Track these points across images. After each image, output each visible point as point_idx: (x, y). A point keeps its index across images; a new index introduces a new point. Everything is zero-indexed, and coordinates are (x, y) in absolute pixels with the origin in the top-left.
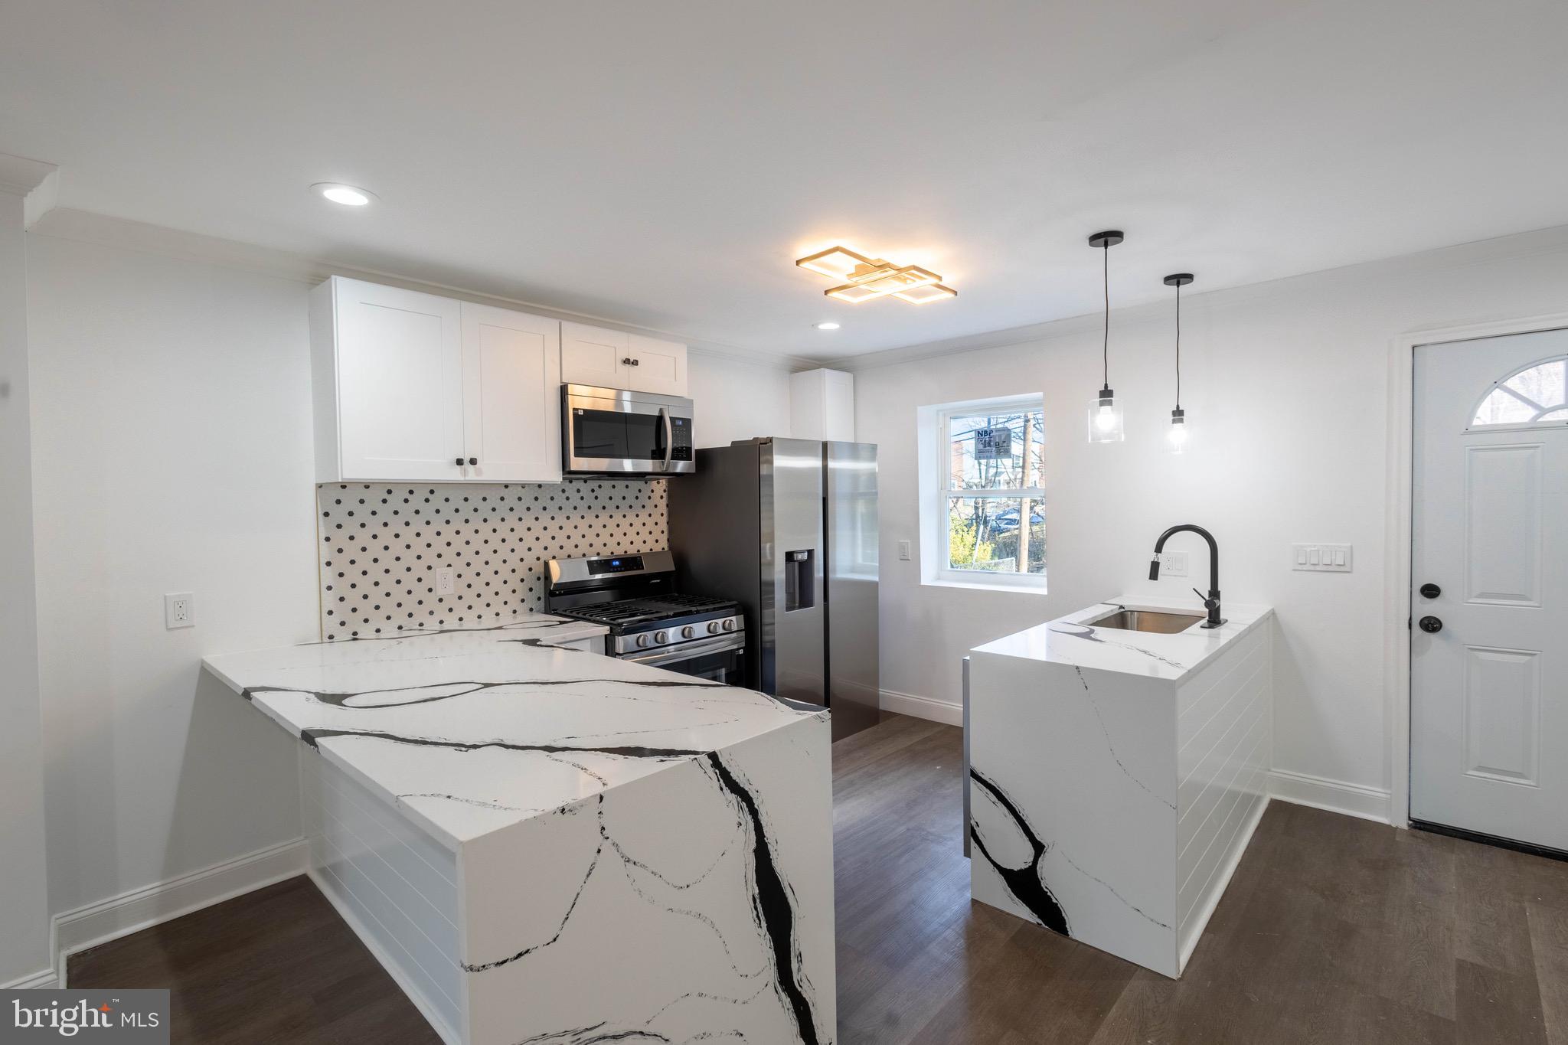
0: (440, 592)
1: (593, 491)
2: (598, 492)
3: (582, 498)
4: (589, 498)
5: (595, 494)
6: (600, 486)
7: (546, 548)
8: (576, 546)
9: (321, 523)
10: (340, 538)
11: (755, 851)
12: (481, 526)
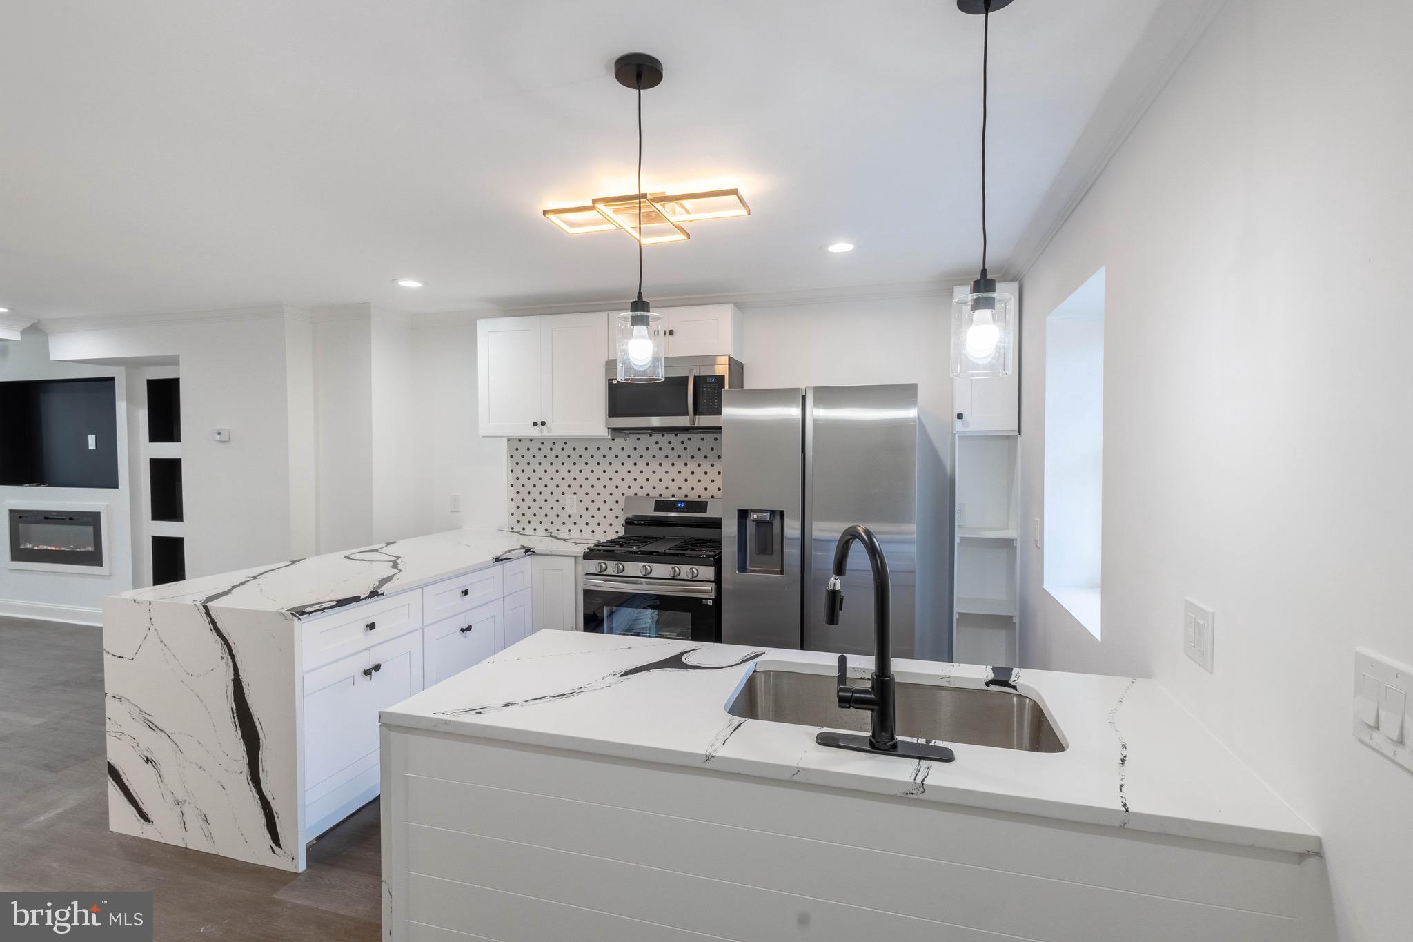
0: (568, 511)
1: (683, 443)
2: (687, 443)
3: (673, 449)
4: (679, 449)
5: (685, 445)
6: (689, 439)
7: (642, 487)
8: (667, 488)
9: (509, 461)
10: (518, 470)
11: (233, 680)
12: (596, 468)
